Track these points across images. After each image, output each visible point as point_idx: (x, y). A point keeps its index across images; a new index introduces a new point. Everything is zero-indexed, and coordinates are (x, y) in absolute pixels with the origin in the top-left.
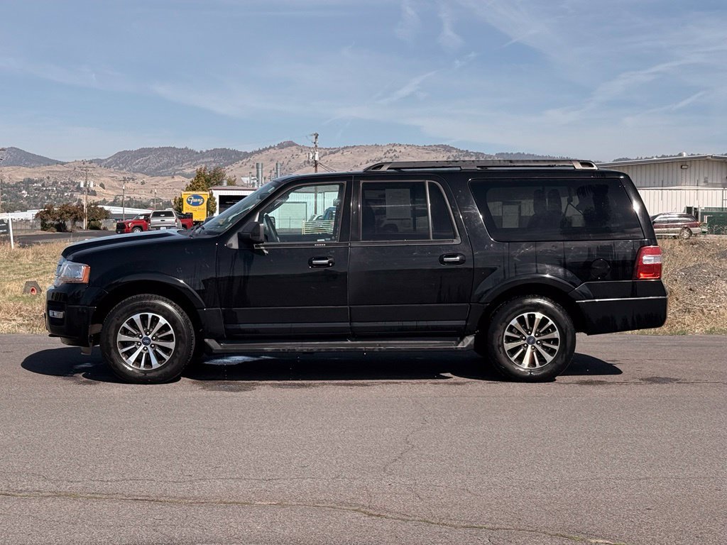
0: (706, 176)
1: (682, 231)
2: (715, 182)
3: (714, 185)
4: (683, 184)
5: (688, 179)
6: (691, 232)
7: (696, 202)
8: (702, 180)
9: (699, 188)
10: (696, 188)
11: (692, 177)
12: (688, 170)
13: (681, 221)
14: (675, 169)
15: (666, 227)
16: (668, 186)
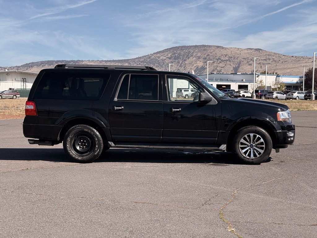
0: (15, 78)
1: (13, 96)
2: (18, 80)
3: (18, 81)
4: (8, 80)
5: (9, 78)
6: (17, 97)
7: (12, 87)
8: (14, 79)
9: (13, 82)
10: (12, 82)
11: (11, 78)
12: (9, 76)
13: (13, 93)
14: (5, 75)
15: (8, 95)
16: (4, 81)
